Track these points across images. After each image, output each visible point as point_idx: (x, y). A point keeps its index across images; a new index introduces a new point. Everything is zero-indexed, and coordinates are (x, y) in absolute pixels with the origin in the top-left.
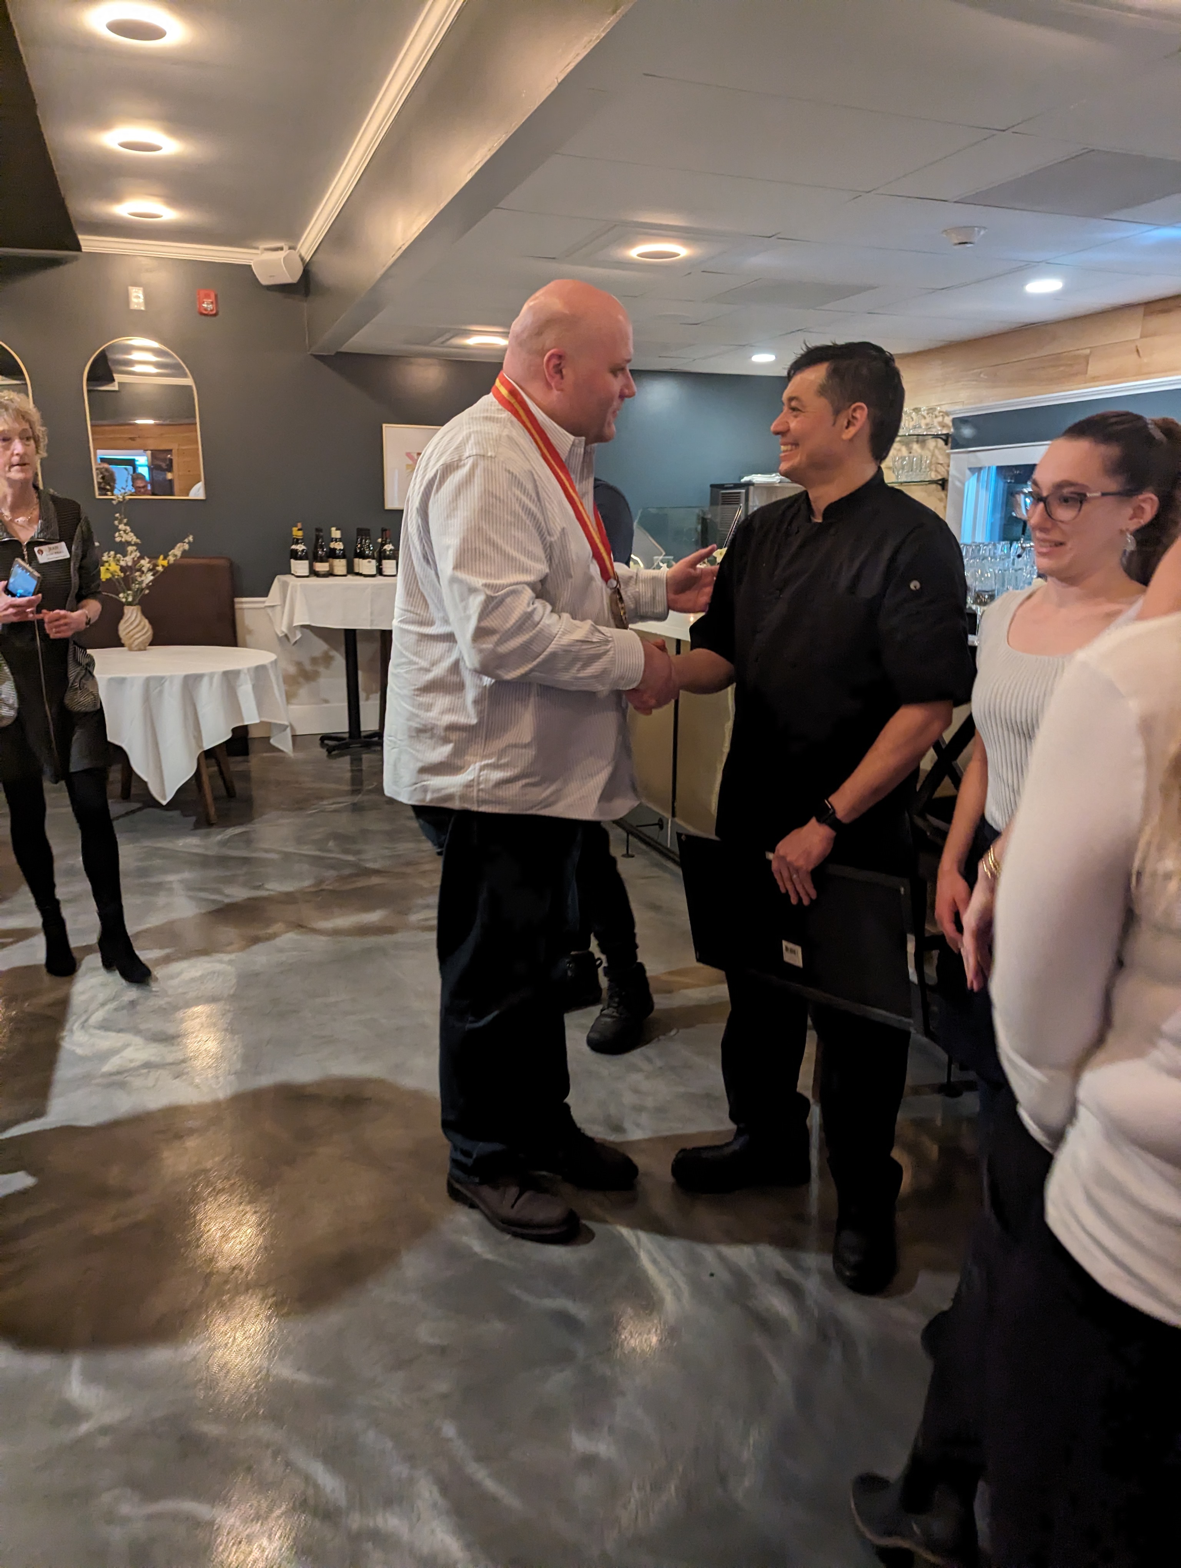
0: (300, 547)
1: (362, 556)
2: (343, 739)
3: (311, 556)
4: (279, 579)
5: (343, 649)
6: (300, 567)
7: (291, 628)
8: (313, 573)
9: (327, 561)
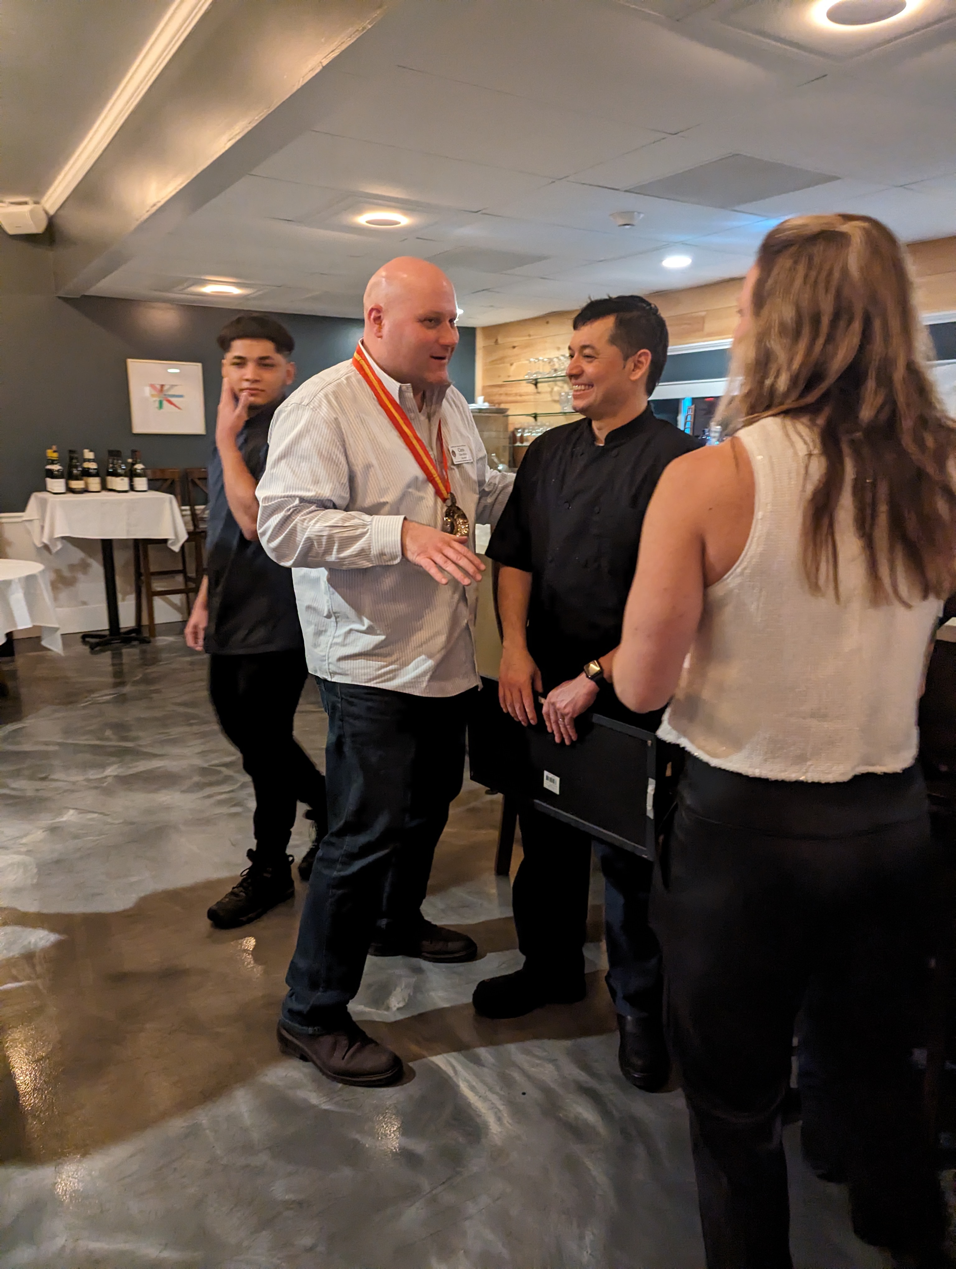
0: (56, 467)
1: (115, 474)
2: (104, 636)
3: (66, 474)
4: (36, 497)
5: (100, 556)
6: (57, 485)
7: (51, 539)
8: (70, 490)
9: (81, 480)
